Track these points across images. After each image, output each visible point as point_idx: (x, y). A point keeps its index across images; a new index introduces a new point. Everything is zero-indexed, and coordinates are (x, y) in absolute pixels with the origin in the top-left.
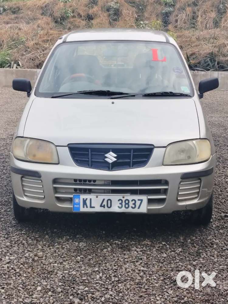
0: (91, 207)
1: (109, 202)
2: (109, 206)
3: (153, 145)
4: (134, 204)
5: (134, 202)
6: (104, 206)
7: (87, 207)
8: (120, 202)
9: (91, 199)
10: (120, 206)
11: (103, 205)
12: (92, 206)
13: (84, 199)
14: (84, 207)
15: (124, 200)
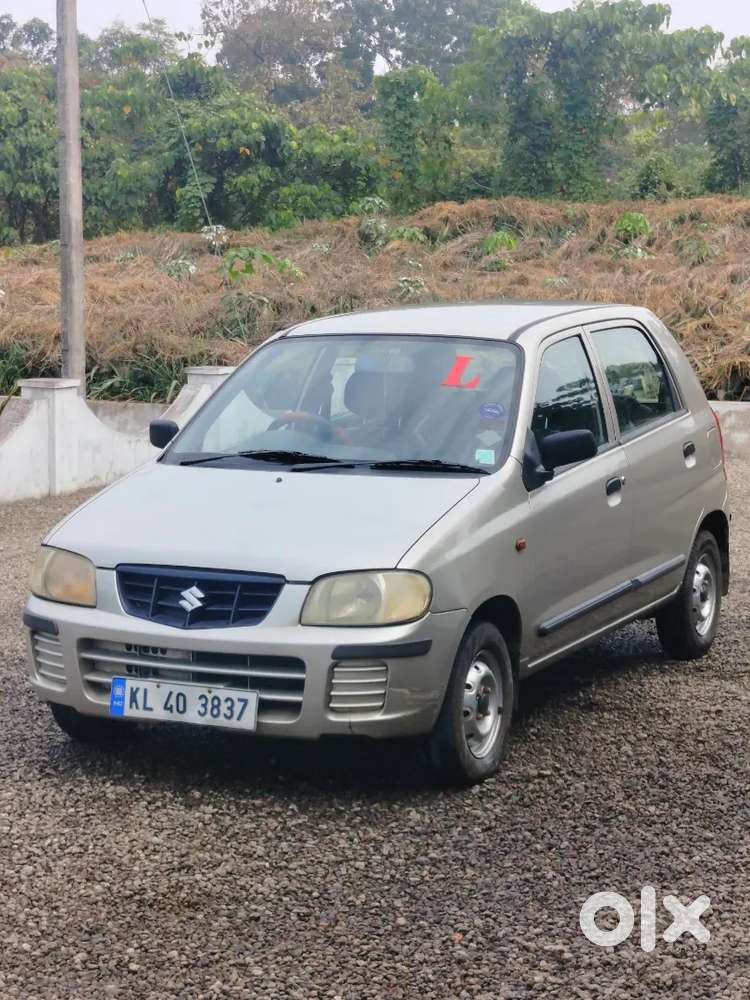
0: (145, 708)
1: (181, 698)
2: (181, 709)
3: (282, 577)
4: (230, 708)
5: (229, 703)
6: (171, 709)
7: (137, 707)
8: (203, 701)
9: (145, 691)
10: (203, 710)
11: (169, 706)
12: (148, 705)
13: (132, 689)
14: (131, 707)
15: (210, 697)
